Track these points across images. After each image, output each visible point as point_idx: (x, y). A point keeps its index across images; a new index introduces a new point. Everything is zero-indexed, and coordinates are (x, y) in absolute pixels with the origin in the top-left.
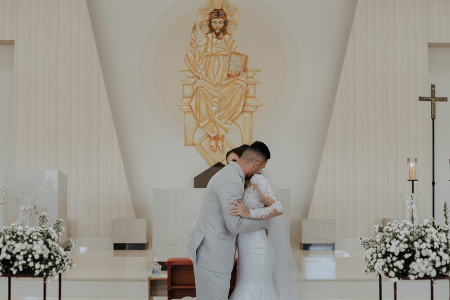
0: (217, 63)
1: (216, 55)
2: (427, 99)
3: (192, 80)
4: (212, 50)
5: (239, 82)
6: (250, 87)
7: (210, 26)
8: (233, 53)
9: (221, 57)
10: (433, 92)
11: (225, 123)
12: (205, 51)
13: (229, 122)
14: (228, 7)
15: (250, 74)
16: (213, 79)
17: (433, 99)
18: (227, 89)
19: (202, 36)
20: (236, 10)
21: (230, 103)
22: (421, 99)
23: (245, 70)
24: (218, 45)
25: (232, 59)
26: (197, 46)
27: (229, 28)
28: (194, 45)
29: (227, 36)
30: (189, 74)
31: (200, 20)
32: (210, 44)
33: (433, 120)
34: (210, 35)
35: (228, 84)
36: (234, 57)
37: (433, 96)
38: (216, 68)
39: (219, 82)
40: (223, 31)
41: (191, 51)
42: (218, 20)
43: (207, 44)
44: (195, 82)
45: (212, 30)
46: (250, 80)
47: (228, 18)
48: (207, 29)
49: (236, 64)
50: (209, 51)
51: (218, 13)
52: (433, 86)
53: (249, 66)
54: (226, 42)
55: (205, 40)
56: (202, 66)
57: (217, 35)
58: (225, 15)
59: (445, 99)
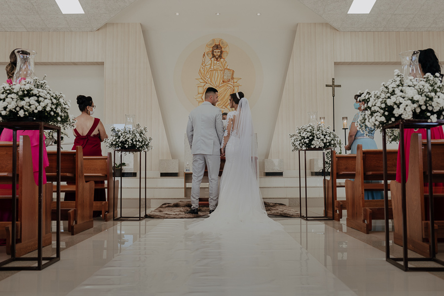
0: (217, 74)
1: (216, 70)
2: (330, 86)
3: (203, 84)
4: (214, 67)
5: (229, 85)
6: (235, 87)
7: (213, 54)
8: (226, 69)
9: (219, 71)
10: (333, 82)
11: (222, 108)
12: (210, 68)
13: (224, 107)
14: (222, 43)
15: (235, 81)
16: (214, 83)
17: (333, 86)
18: (222, 89)
19: (208, 60)
20: (227, 45)
21: (224, 96)
22: (327, 86)
23: (233, 78)
24: (218, 65)
25: (225, 72)
26: (206, 65)
27: (224, 55)
28: (204, 65)
29: (222, 60)
30: (201, 81)
31: (207, 50)
32: (213, 64)
33: (334, 97)
34: (213, 59)
35: (223, 86)
36: (226, 71)
37: (333, 84)
38: (216, 77)
39: (218, 85)
40: (220, 57)
41: (202, 68)
42: (217, 51)
43: (211, 64)
44: (204, 85)
45: (214, 56)
46: (236, 84)
47: (223, 49)
48: (211, 56)
49: (227, 76)
50: (212, 68)
51: (217, 47)
52: (333, 79)
53: (235, 76)
54: (221, 63)
55: (210, 62)
56: (208, 76)
57: (217, 59)
58: (221, 48)
59: (340, 86)
